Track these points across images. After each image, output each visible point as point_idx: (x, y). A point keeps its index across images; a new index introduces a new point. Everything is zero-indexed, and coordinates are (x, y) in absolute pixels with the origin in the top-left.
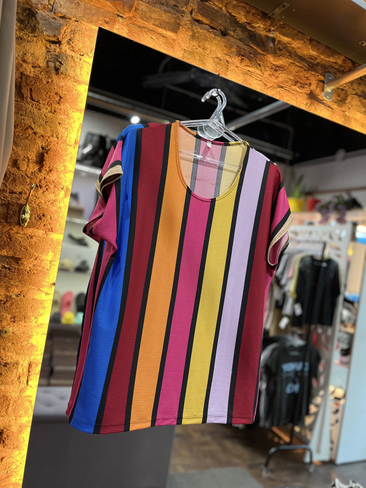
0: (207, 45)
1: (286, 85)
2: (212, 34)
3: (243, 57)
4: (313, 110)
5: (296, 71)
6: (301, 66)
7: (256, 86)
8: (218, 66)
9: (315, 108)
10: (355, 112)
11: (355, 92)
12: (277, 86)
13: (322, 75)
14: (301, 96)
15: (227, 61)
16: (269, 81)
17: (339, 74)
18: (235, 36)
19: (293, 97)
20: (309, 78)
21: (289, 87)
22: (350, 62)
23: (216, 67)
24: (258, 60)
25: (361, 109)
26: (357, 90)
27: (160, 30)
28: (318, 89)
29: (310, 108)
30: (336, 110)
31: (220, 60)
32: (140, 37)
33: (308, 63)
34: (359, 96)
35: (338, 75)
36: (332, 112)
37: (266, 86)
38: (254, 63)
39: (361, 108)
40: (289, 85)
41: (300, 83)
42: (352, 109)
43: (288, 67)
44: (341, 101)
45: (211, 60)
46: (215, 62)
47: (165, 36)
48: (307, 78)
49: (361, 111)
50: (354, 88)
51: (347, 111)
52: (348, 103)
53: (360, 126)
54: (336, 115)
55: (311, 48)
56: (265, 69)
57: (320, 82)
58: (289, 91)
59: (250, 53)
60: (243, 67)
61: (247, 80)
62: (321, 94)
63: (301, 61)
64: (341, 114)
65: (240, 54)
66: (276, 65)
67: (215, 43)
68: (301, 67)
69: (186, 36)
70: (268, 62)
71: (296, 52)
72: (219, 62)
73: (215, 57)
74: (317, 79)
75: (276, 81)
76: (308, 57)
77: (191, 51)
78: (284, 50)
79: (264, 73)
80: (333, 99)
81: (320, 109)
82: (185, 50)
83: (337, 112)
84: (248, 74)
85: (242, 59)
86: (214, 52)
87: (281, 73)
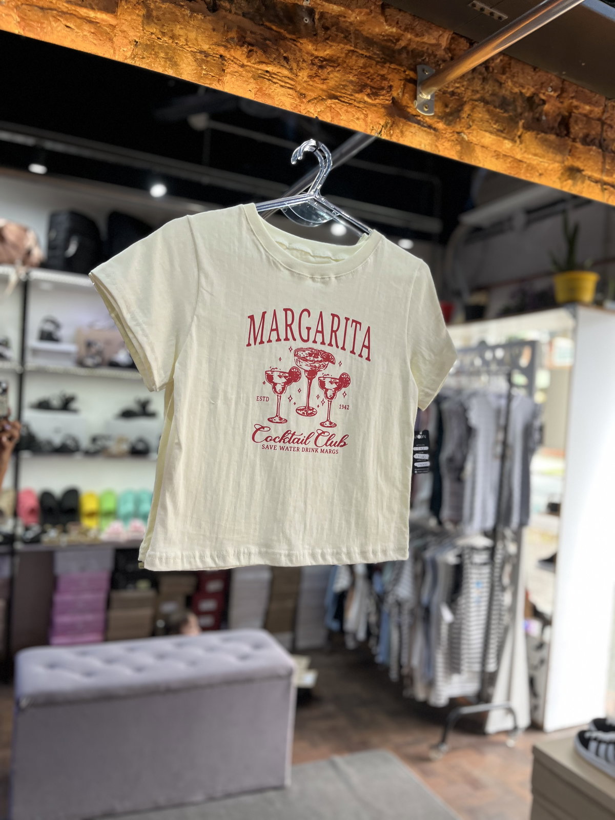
0: (178, 30)
1: (344, 93)
2: (186, 9)
3: (249, 46)
4: (397, 136)
5: (361, 65)
6: (370, 56)
7: (283, 99)
8: (204, 68)
9: (402, 132)
10: (481, 132)
11: (478, 96)
12: (326, 96)
13: (411, 70)
14: (375, 110)
15: (221, 56)
16: (309, 87)
17: (443, 65)
18: (233, 10)
19: (359, 114)
20: (386, 76)
21: (348, 96)
22: (465, 41)
23: (200, 68)
24: (282, 51)
25: (492, 127)
26: (482, 92)
27: (83, 12)
28: (407, 95)
29: (392, 132)
30: (444, 132)
31: (207, 55)
32: (44, 28)
33: (383, 49)
34: (486, 103)
35: (441, 67)
36: (435, 135)
37: (305, 97)
38: (274, 56)
39: (490, 123)
40: (349, 93)
41: (371, 86)
42: (474, 127)
43: (344, 60)
44: (451, 114)
45: (190, 57)
46: (198, 59)
47: (95, 20)
48: (383, 78)
49: (491, 129)
50: (475, 89)
51: (466, 131)
52: (466, 118)
53: (492, 156)
54: (443, 140)
55: (386, 21)
56: (298, 66)
57: (408, 84)
58: (351, 104)
59: (265, 39)
60: (256, 66)
61: (264, 89)
62: (412, 105)
63: (369, 47)
64: (453, 138)
65: (243, 43)
66: (321, 57)
67: (193, 25)
68: (370, 58)
69: (135, 18)
70: (304, 54)
71: (358, 30)
72: (203, 59)
73: (196, 50)
74: (401, 78)
75: (324, 87)
76: (383, 38)
77: (149, 43)
78: (334, 29)
79: (299, 74)
80: (435, 112)
81: (412, 132)
82: (137, 42)
83: (446, 135)
84: (265, 78)
85: (251, 51)
86: (194, 42)
87: (332, 71)
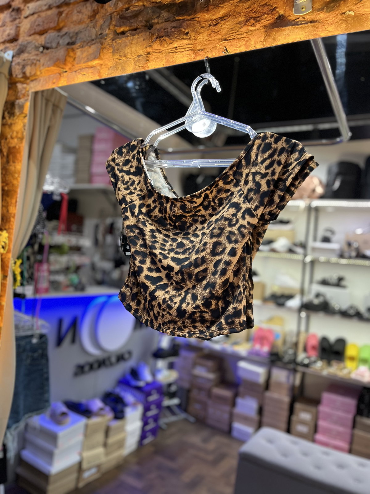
1: (232, 33)
5: (247, 7)
14: (257, 33)
15: (148, 53)
18: (160, 21)
19: (241, 43)
21: (235, 34)
23: (135, 66)
24: (183, 29)
28: (288, 8)
31: (140, 56)
36: (314, 26)
38: (176, 36)
40: (236, 31)
41: (255, 17)
43: (234, 10)
46: (135, 61)
59: (172, 28)
66: (218, 18)
69: (109, 55)
70: (202, 23)
73: (136, 57)
75: (219, 36)
83: (329, 21)
84: (171, 52)
86: (135, 52)
87: (225, 22)
